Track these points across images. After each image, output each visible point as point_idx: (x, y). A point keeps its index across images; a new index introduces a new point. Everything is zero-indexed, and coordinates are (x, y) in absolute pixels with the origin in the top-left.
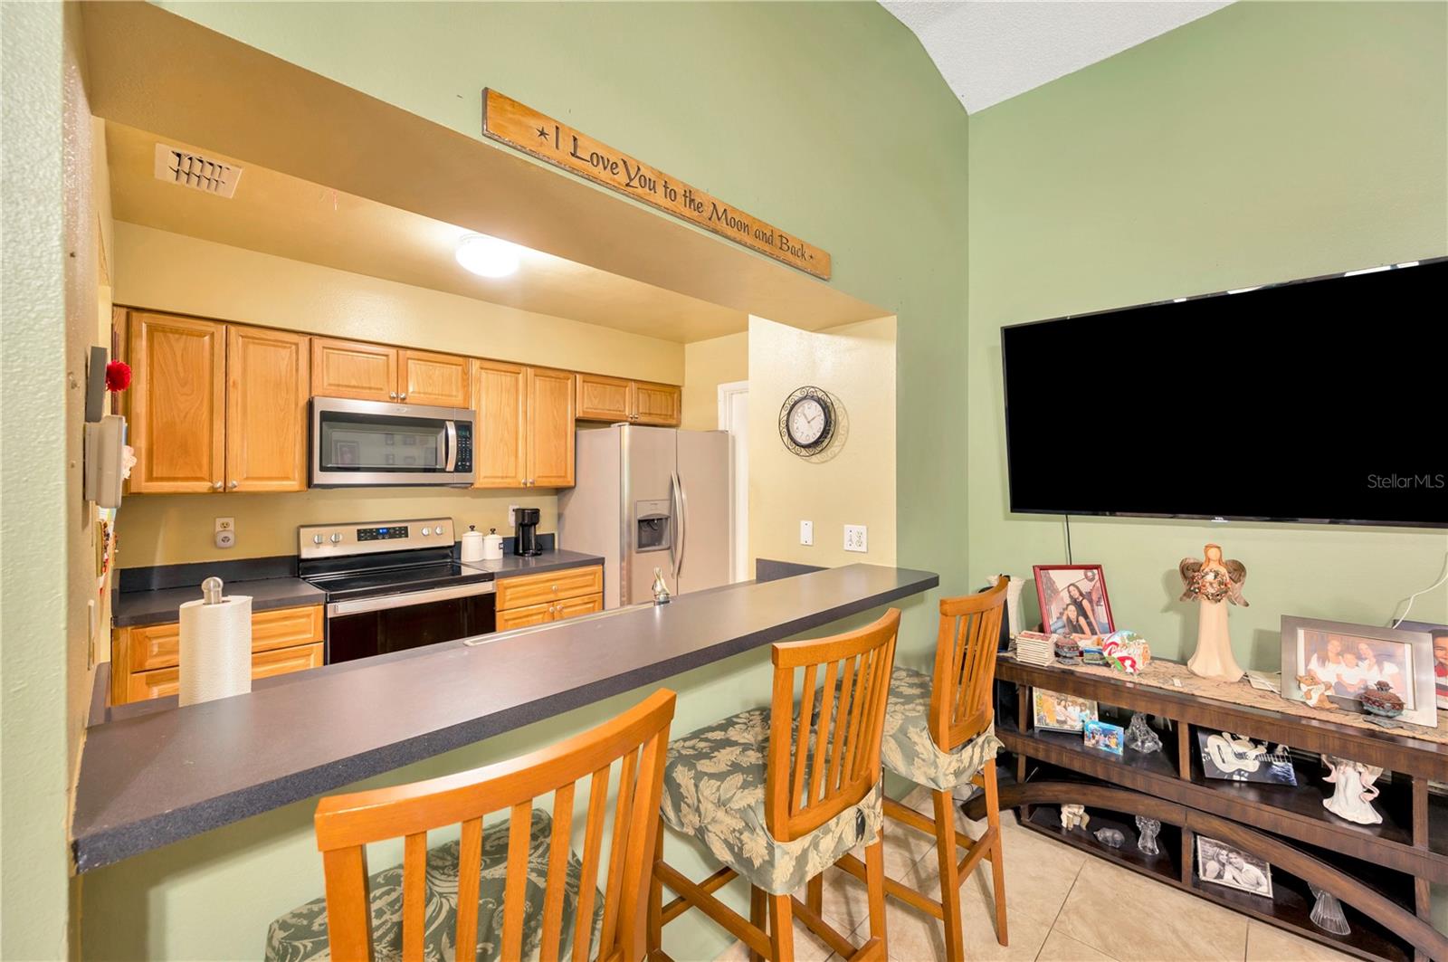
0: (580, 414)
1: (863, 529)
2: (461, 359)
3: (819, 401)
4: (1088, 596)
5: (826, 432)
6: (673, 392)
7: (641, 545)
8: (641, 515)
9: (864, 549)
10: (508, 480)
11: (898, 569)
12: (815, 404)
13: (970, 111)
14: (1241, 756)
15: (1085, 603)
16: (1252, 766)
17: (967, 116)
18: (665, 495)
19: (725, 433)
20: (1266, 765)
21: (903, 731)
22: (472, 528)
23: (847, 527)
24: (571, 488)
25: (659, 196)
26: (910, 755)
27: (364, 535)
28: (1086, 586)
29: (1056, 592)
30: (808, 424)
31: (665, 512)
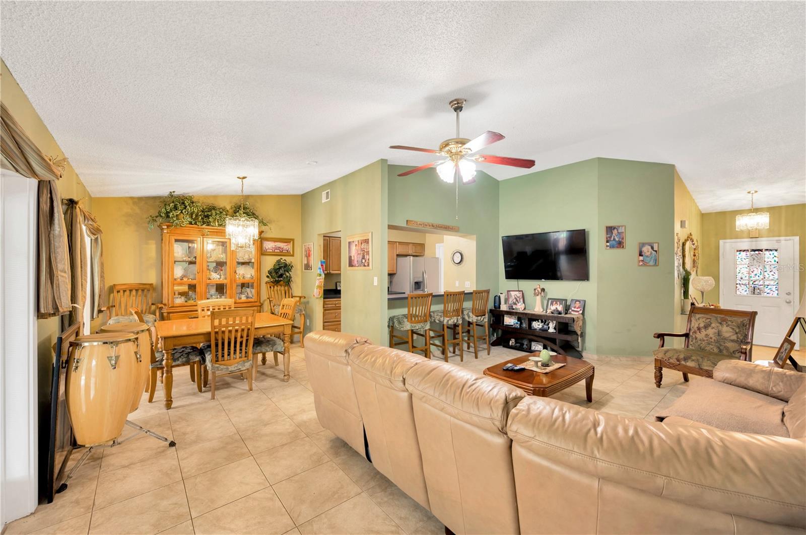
0: (397, 253)
1: (469, 283)
3: (460, 253)
4: (519, 297)
5: (461, 261)
6: (422, 246)
7: (415, 289)
8: (415, 281)
9: (469, 287)
12: (459, 254)
14: (539, 325)
15: (518, 299)
16: (540, 327)
17: (499, 181)
18: (422, 275)
19: (438, 258)
20: (543, 326)
21: (468, 313)
23: (466, 283)
24: (395, 274)
25: (428, 227)
26: (469, 317)
28: (518, 295)
29: (511, 296)
30: (457, 258)
31: (421, 280)
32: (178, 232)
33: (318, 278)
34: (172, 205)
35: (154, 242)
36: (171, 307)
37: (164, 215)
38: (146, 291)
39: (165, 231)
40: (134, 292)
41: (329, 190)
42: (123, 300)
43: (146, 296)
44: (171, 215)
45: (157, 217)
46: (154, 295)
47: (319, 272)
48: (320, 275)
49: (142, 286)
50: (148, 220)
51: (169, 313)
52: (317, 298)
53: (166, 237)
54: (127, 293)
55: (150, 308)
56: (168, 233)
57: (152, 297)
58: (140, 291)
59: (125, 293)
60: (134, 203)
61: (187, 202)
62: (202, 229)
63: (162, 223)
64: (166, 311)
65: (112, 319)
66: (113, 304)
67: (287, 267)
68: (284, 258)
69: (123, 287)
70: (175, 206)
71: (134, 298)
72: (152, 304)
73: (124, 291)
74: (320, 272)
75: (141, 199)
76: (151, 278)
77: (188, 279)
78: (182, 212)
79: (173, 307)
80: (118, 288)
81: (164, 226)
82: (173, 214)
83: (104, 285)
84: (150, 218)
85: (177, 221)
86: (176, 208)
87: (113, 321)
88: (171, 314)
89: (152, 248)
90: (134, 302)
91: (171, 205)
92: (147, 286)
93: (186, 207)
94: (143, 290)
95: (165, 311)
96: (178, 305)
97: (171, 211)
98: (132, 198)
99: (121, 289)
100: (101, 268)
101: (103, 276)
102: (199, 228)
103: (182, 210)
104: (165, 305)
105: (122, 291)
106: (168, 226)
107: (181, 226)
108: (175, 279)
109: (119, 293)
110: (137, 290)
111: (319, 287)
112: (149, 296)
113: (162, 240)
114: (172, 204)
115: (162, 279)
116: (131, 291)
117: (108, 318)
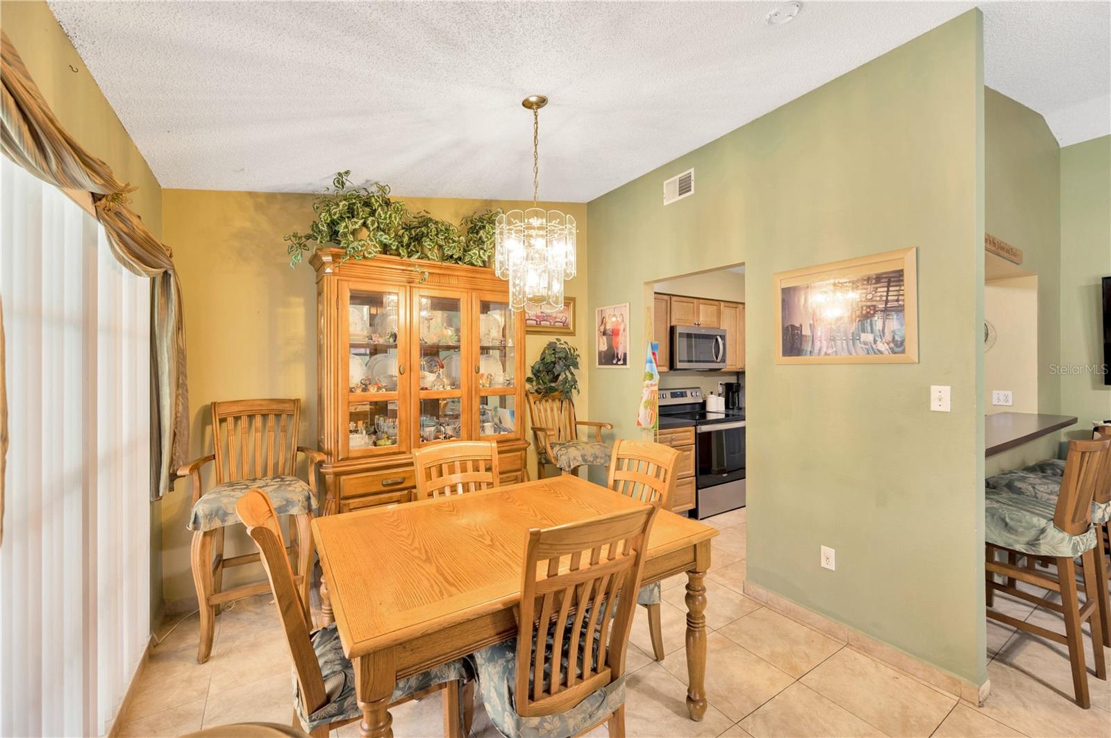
1: (1010, 393)
2: (717, 302)
9: (1010, 403)
10: (733, 367)
11: (1039, 415)
13: (1061, 147)
17: (1059, 149)
22: (712, 393)
23: (995, 393)
27: (674, 395)
32: (358, 271)
33: (648, 382)
34: (343, 206)
35: (301, 300)
36: (342, 460)
37: (325, 229)
38: (284, 416)
39: (328, 270)
40: (258, 421)
41: (692, 170)
42: (235, 442)
43: (284, 431)
44: (341, 228)
45: (308, 237)
46: (303, 426)
47: (648, 370)
48: (651, 376)
49: (274, 406)
50: (289, 242)
51: (338, 475)
52: (644, 429)
53: (330, 285)
54: (244, 422)
55: (294, 457)
56: (334, 274)
57: (298, 430)
58: (272, 418)
59: (239, 422)
60: (259, 208)
61: (377, 201)
62: (410, 265)
63: (320, 249)
64: (331, 470)
65: (204, 497)
66: (211, 451)
67: (570, 360)
68: (563, 339)
69: (235, 409)
70: (349, 207)
71: (259, 435)
72: (298, 449)
73: (237, 419)
74: (652, 368)
75: (272, 197)
76: (296, 386)
77: (379, 388)
78: (364, 224)
79: (347, 459)
80: (222, 411)
81: (327, 255)
82: (346, 227)
83: (186, 408)
84: (293, 239)
85: (356, 244)
86: (351, 212)
87: (207, 505)
88: (343, 478)
89: (297, 314)
90: (259, 443)
91: (341, 204)
92: (287, 406)
93: (373, 213)
94: (278, 416)
95: (328, 470)
96: (359, 454)
97: (342, 218)
98: (252, 195)
99: (230, 414)
100: (178, 362)
101: (184, 385)
102: (402, 264)
103: (366, 219)
104: (329, 454)
105: (231, 420)
106: (336, 257)
107: (364, 257)
108: (351, 390)
109: (224, 424)
110: (265, 416)
111: (649, 403)
112: (291, 429)
113: (320, 294)
114: (344, 202)
115: (320, 389)
116: (251, 417)
117: (196, 493)
